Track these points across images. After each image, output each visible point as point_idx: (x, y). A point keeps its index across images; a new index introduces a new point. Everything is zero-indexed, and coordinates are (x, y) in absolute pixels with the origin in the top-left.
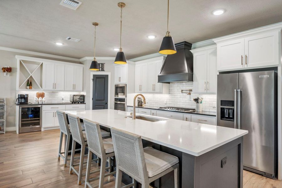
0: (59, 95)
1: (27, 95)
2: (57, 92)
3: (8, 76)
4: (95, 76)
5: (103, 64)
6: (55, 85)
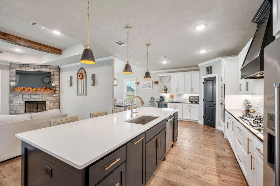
0: (183, 96)
1: (163, 96)
2: (182, 94)
4: (205, 79)
5: (211, 67)
6: (178, 90)
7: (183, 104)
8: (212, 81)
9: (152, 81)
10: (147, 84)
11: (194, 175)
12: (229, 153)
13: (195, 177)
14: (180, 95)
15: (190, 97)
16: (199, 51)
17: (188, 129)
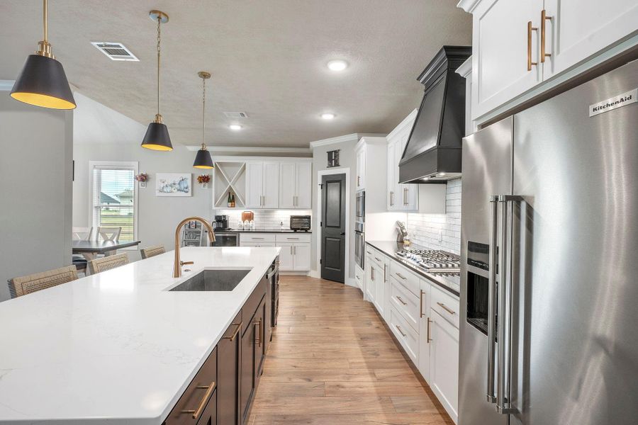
0: (275, 216)
1: (224, 216)
2: (273, 211)
3: (206, 188)
4: (324, 177)
5: (336, 152)
6: (263, 200)
7: (278, 235)
8: (339, 184)
9: (192, 175)
10: (177, 183)
11: (330, 386)
12: (378, 328)
13: (334, 389)
14: (267, 212)
15: (293, 218)
16: (321, 116)
17: (290, 293)
